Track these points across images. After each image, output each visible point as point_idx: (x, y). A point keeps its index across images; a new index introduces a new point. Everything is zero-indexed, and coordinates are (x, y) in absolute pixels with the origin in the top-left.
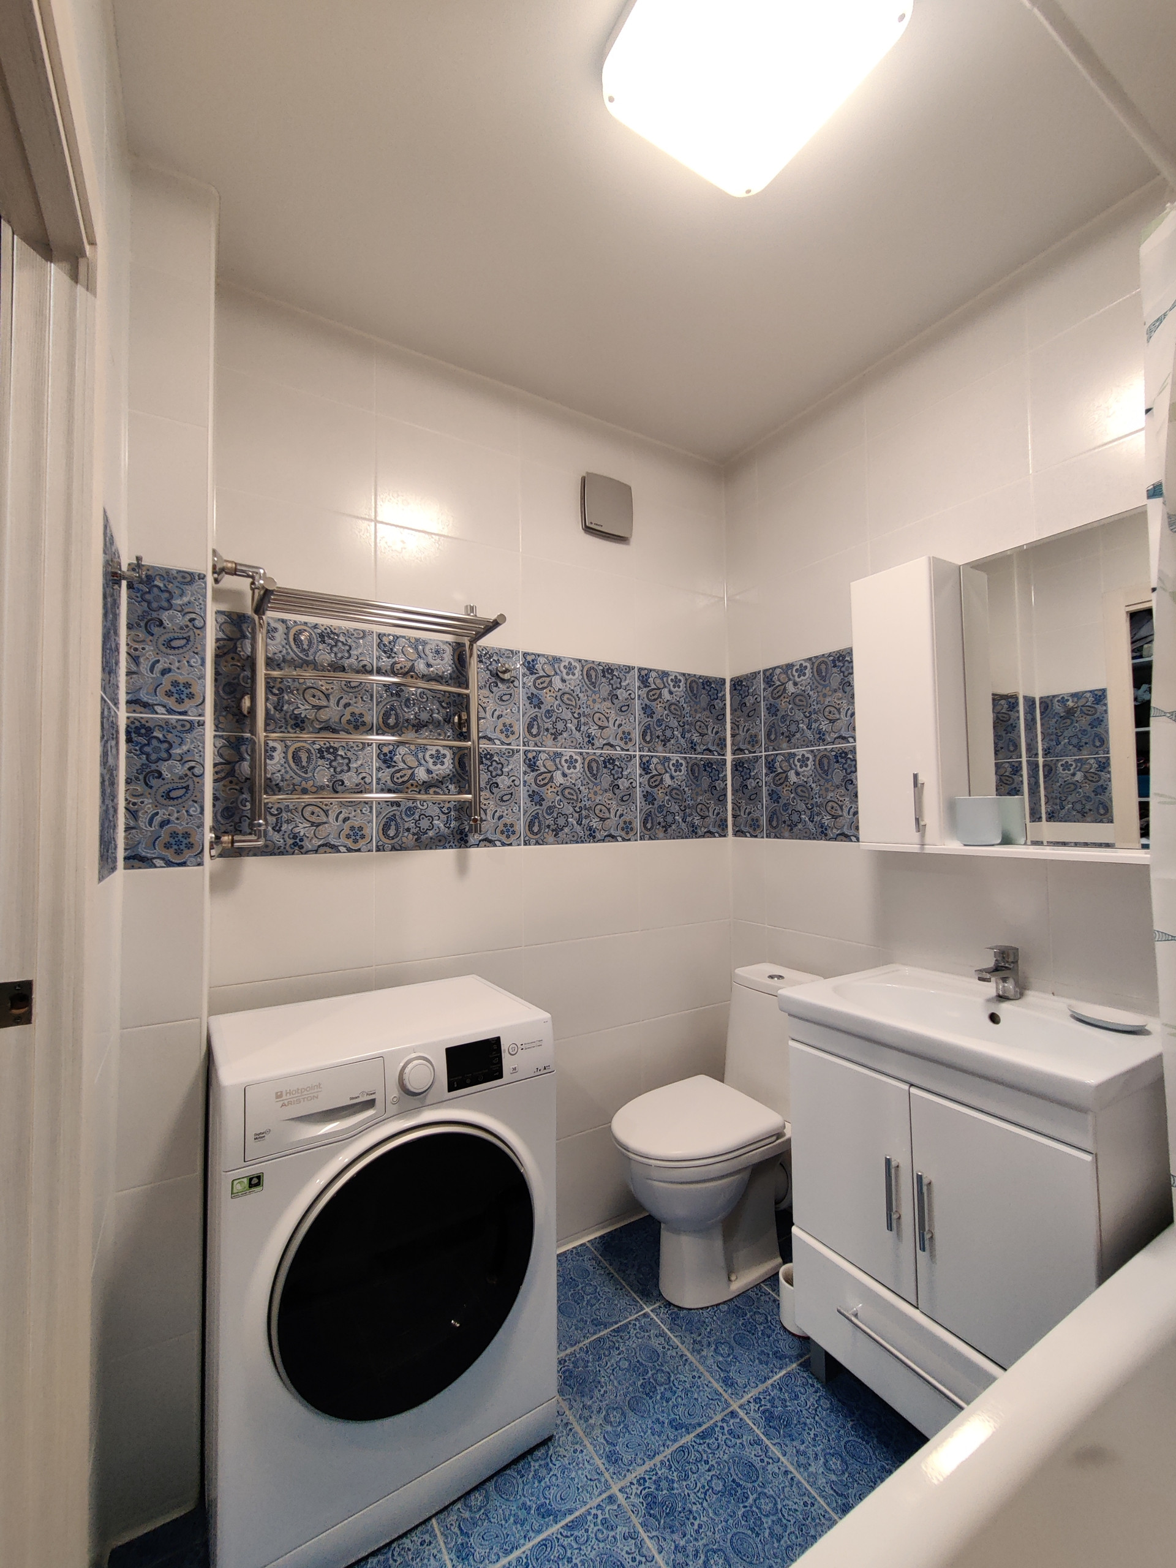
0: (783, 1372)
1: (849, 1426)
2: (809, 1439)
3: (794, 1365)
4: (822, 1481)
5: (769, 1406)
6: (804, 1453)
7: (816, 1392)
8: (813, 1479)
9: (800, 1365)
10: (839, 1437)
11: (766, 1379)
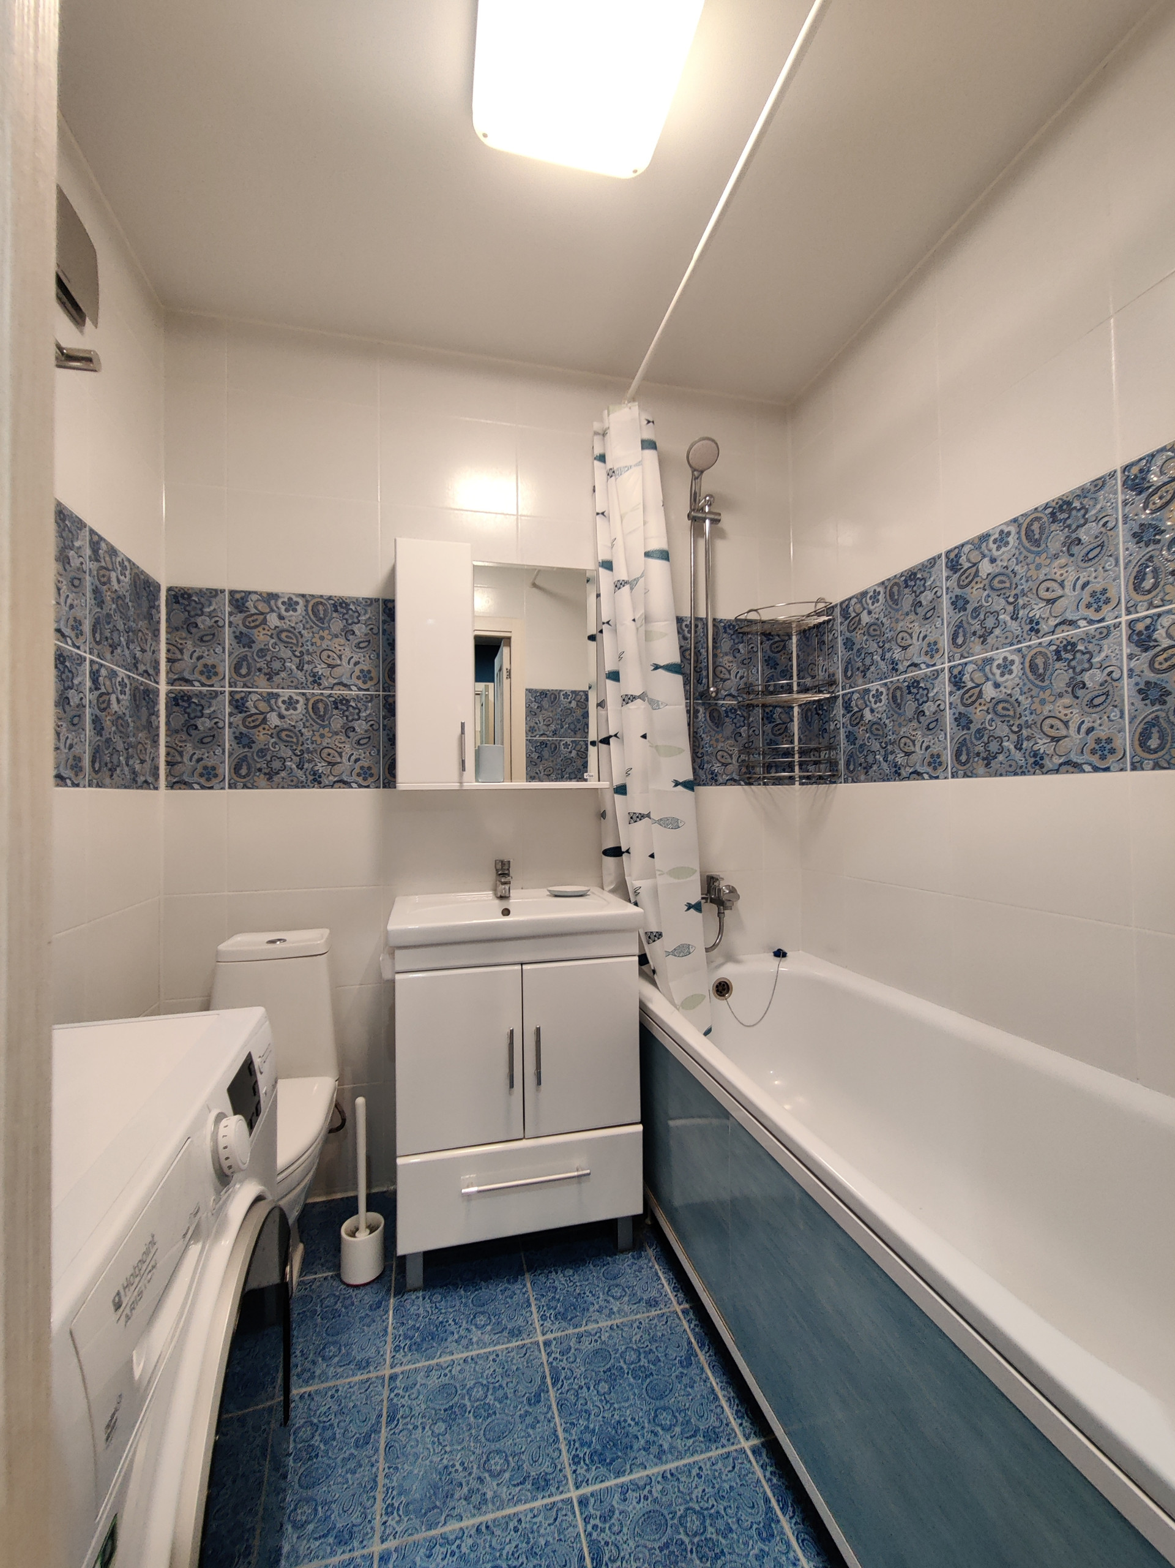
0: (391, 1312)
1: (463, 1292)
2: (453, 1328)
3: (392, 1300)
4: (486, 1338)
5: (408, 1342)
6: (461, 1337)
7: (424, 1298)
8: (482, 1344)
9: (395, 1296)
10: (466, 1305)
11: (385, 1330)
